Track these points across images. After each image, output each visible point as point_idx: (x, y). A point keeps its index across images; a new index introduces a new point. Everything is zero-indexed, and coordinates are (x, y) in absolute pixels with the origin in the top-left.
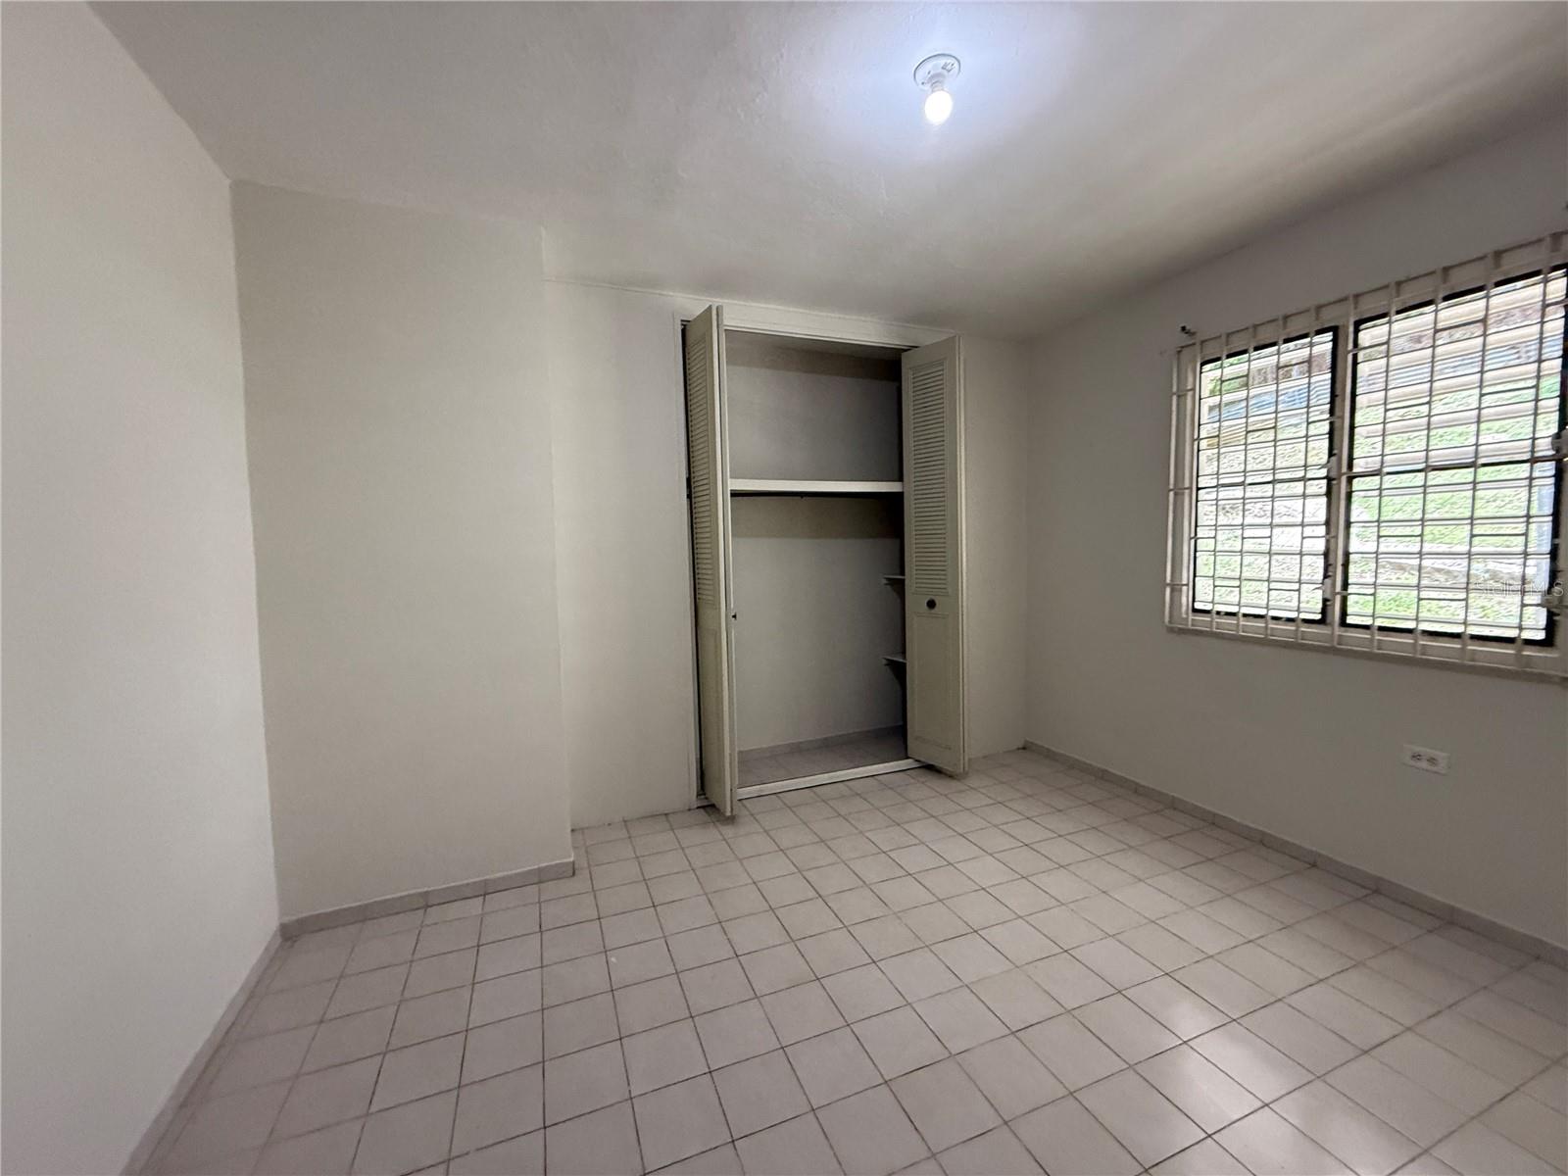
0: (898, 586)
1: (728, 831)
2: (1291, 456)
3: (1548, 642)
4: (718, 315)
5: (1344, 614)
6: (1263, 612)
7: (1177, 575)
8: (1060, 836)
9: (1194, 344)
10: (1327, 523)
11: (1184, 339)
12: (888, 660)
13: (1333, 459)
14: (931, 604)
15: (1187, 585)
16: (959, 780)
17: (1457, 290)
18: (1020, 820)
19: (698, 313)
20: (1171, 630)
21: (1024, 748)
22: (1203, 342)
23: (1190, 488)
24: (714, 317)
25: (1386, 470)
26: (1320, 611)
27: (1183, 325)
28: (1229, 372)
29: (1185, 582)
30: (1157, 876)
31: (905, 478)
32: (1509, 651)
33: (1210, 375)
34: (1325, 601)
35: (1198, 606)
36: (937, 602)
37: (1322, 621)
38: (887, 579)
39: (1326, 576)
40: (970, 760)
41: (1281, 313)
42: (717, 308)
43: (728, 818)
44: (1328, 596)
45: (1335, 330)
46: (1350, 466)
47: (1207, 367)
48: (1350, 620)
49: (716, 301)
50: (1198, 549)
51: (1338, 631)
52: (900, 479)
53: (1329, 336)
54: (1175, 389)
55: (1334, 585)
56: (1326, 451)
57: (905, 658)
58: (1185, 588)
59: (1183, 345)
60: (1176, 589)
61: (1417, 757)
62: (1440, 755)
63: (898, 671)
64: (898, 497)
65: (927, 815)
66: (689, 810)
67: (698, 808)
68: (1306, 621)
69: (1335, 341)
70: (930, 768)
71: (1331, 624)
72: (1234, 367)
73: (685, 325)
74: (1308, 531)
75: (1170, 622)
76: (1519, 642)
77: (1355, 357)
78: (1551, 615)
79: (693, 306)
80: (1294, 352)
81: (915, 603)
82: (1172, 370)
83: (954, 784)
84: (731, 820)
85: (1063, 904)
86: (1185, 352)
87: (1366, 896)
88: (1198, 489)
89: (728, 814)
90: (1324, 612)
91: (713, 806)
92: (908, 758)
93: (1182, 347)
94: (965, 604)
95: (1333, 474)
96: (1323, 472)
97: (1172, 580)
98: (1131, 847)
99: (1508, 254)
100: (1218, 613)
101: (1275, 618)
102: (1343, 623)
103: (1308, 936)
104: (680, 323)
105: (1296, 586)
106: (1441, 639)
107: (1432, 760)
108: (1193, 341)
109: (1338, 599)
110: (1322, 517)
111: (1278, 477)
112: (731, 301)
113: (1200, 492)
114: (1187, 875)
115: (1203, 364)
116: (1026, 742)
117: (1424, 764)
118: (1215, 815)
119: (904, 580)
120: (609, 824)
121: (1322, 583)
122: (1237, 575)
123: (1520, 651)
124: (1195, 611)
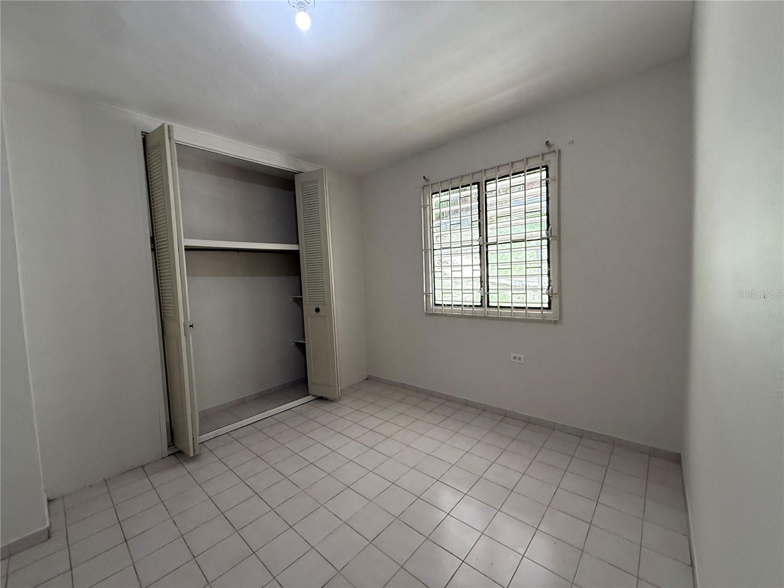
0: (299, 302)
1: (191, 466)
2: (467, 236)
3: (549, 308)
4: (169, 131)
5: (488, 302)
6: (460, 303)
7: (428, 290)
8: (387, 421)
9: (428, 185)
10: (480, 265)
11: (424, 182)
12: (296, 343)
13: (481, 237)
14: (317, 310)
15: (432, 293)
16: (335, 402)
17: (516, 172)
18: (368, 417)
19: (155, 128)
20: (427, 314)
21: (367, 379)
22: (432, 185)
23: (431, 249)
24: (166, 132)
25: (499, 242)
26: (480, 301)
27: (424, 176)
28: (442, 198)
29: (431, 292)
30: (429, 430)
31: (300, 244)
32: (539, 312)
33: (435, 199)
34: (482, 297)
35: (437, 302)
36: (320, 308)
37: (481, 306)
38: (293, 298)
39: (481, 287)
40: (341, 390)
41: (459, 175)
42: (169, 127)
43: (192, 458)
44: (482, 295)
45: (478, 183)
46: (487, 241)
47: (434, 196)
48: (491, 304)
49: (167, 123)
50: (435, 277)
51: (487, 309)
52: (298, 243)
53: (476, 186)
54: (422, 205)
55: (484, 290)
56: (478, 235)
57: (305, 341)
58: (431, 295)
59: (425, 185)
60: (428, 295)
61: (515, 358)
62: (522, 356)
63: (302, 347)
64: (296, 254)
65: (319, 425)
66: (163, 458)
67: (169, 455)
68: (476, 306)
69: (478, 188)
70: (321, 398)
71: (485, 307)
72: (444, 197)
73: (145, 136)
74: (475, 268)
75: (426, 310)
76: (542, 308)
77: (486, 195)
78: (549, 297)
79: (152, 124)
80: (466, 193)
81: (308, 310)
82: (420, 195)
83: (334, 405)
84: (195, 458)
85: (390, 458)
86: (426, 189)
87: (503, 419)
88: (434, 250)
89: (192, 454)
90: (481, 302)
91: (180, 452)
92: (309, 395)
93: (424, 186)
94: (335, 308)
95: (481, 244)
96: (478, 243)
97: (426, 292)
98: (417, 419)
99: (531, 159)
100: (444, 305)
101: (465, 306)
102: (488, 306)
103: (486, 443)
104: (140, 133)
105: (471, 291)
106: (518, 309)
107: (520, 359)
108: (427, 184)
109: (486, 295)
110: (479, 263)
111: (463, 245)
112: (179, 126)
113: (435, 251)
114: (441, 427)
115: (432, 194)
116: (368, 376)
117: (517, 361)
118: (448, 396)
119: (302, 298)
120: (90, 486)
121: (480, 290)
122: (450, 288)
123: (542, 312)
124: (436, 305)
